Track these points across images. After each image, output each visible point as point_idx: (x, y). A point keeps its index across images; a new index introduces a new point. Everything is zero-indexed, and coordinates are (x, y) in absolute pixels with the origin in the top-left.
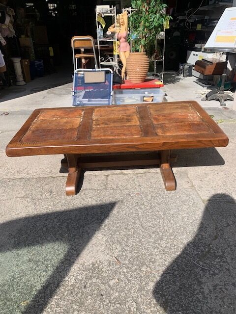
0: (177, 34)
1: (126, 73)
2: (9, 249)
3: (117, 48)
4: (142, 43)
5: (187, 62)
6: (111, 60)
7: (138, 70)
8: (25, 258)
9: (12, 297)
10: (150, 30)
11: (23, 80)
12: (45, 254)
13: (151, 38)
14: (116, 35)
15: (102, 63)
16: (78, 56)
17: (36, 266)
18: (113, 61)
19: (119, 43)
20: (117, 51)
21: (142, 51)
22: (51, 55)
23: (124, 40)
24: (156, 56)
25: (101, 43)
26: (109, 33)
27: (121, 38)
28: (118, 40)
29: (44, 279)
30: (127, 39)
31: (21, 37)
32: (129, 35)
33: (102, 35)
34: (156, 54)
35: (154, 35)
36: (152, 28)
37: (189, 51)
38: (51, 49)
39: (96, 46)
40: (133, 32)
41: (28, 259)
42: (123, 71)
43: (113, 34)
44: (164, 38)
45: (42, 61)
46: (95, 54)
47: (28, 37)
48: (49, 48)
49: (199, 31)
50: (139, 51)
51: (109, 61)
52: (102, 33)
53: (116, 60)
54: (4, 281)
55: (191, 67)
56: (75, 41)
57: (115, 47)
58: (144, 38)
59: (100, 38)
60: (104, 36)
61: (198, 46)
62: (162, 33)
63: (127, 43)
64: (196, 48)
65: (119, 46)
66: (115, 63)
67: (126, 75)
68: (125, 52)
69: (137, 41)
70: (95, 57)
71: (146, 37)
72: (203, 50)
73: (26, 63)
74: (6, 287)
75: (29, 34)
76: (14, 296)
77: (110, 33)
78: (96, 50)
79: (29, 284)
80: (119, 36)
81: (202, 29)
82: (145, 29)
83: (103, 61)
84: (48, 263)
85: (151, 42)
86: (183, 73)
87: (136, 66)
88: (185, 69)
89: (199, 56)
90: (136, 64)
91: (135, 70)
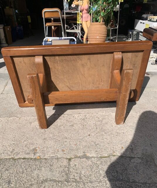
0: (127, 6)
1: (87, 38)
3: (80, 18)
4: (102, 14)
5: (135, 29)
6: (75, 28)
7: (98, 38)
10: (108, 3)
11: (6, 42)
13: (109, 10)
14: (79, 8)
15: (67, 31)
16: (48, 24)
18: (76, 29)
19: (81, 14)
20: (80, 21)
21: (101, 21)
22: (29, 22)
23: (86, 11)
24: (111, 24)
25: (67, 14)
26: (73, 5)
27: (83, 10)
28: (81, 12)
30: (88, 11)
31: (6, 8)
32: (90, 7)
33: (68, 7)
34: (111, 23)
35: (112, 8)
36: (111, 2)
37: (136, 20)
38: (29, 17)
39: (63, 16)
40: (94, 5)
42: (85, 37)
43: (77, 6)
44: (119, 10)
45: (22, 27)
46: (62, 22)
47: (12, 8)
48: (28, 16)
49: (146, 4)
50: (99, 21)
51: (73, 29)
52: (68, 6)
53: (80, 28)
55: (138, 33)
56: (45, 12)
57: (79, 18)
58: (103, 11)
59: (66, 9)
60: (69, 8)
61: (144, 16)
62: (118, 6)
63: (89, 14)
64: (143, 18)
65: (82, 17)
66: (78, 31)
67: (87, 41)
68: (87, 21)
69: (97, 13)
70: (62, 26)
71: (104, 10)
72: (149, 19)
73: (8, 29)
75: (12, 6)
77: (75, 6)
78: (63, 19)
80: (82, 9)
81: (149, 3)
82: (104, 3)
83: (68, 29)
85: (109, 13)
86: (132, 38)
87: (96, 34)
88: (134, 35)
89: (146, 24)
90: (96, 33)
91: (95, 38)
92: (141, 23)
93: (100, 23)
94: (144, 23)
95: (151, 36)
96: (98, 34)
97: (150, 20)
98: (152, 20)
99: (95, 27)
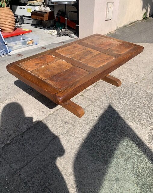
2: (106, 168)
5: (15, 14)
7: (10, 21)
8: (122, 162)
9: (151, 182)
12: (126, 151)
17: (133, 160)
29: (147, 160)
41: (124, 161)
50: (2, 6)
54: (135, 181)
55: (22, 17)
64: (21, 3)
72: (28, 4)
74: (141, 182)
76: (150, 180)
79: (146, 169)
84: (135, 153)
86: (18, 22)
87: (8, 19)
88: (19, 19)
89: (27, 9)
90: (7, 17)
91: (8, 22)
92: (21, 8)
93: (4, 8)
94: (24, 8)
95: (41, 17)
96: (9, 18)
97: (30, 5)
98: (32, 5)
99: (5, 12)
